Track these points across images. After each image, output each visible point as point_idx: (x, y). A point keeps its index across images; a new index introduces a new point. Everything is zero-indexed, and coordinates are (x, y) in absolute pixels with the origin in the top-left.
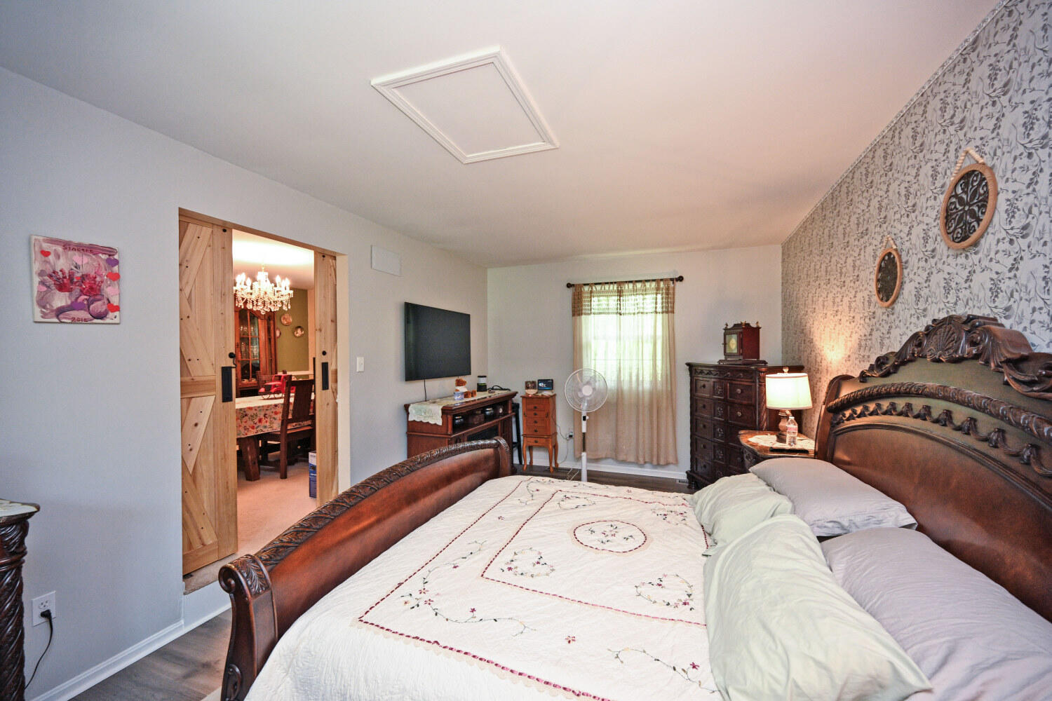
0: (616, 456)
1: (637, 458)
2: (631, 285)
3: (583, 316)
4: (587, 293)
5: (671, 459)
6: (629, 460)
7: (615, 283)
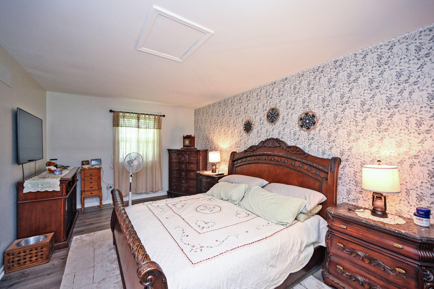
0: (136, 192)
1: (147, 190)
2: (144, 116)
3: (120, 127)
4: (121, 116)
5: (160, 188)
6: (143, 192)
7: (136, 113)
